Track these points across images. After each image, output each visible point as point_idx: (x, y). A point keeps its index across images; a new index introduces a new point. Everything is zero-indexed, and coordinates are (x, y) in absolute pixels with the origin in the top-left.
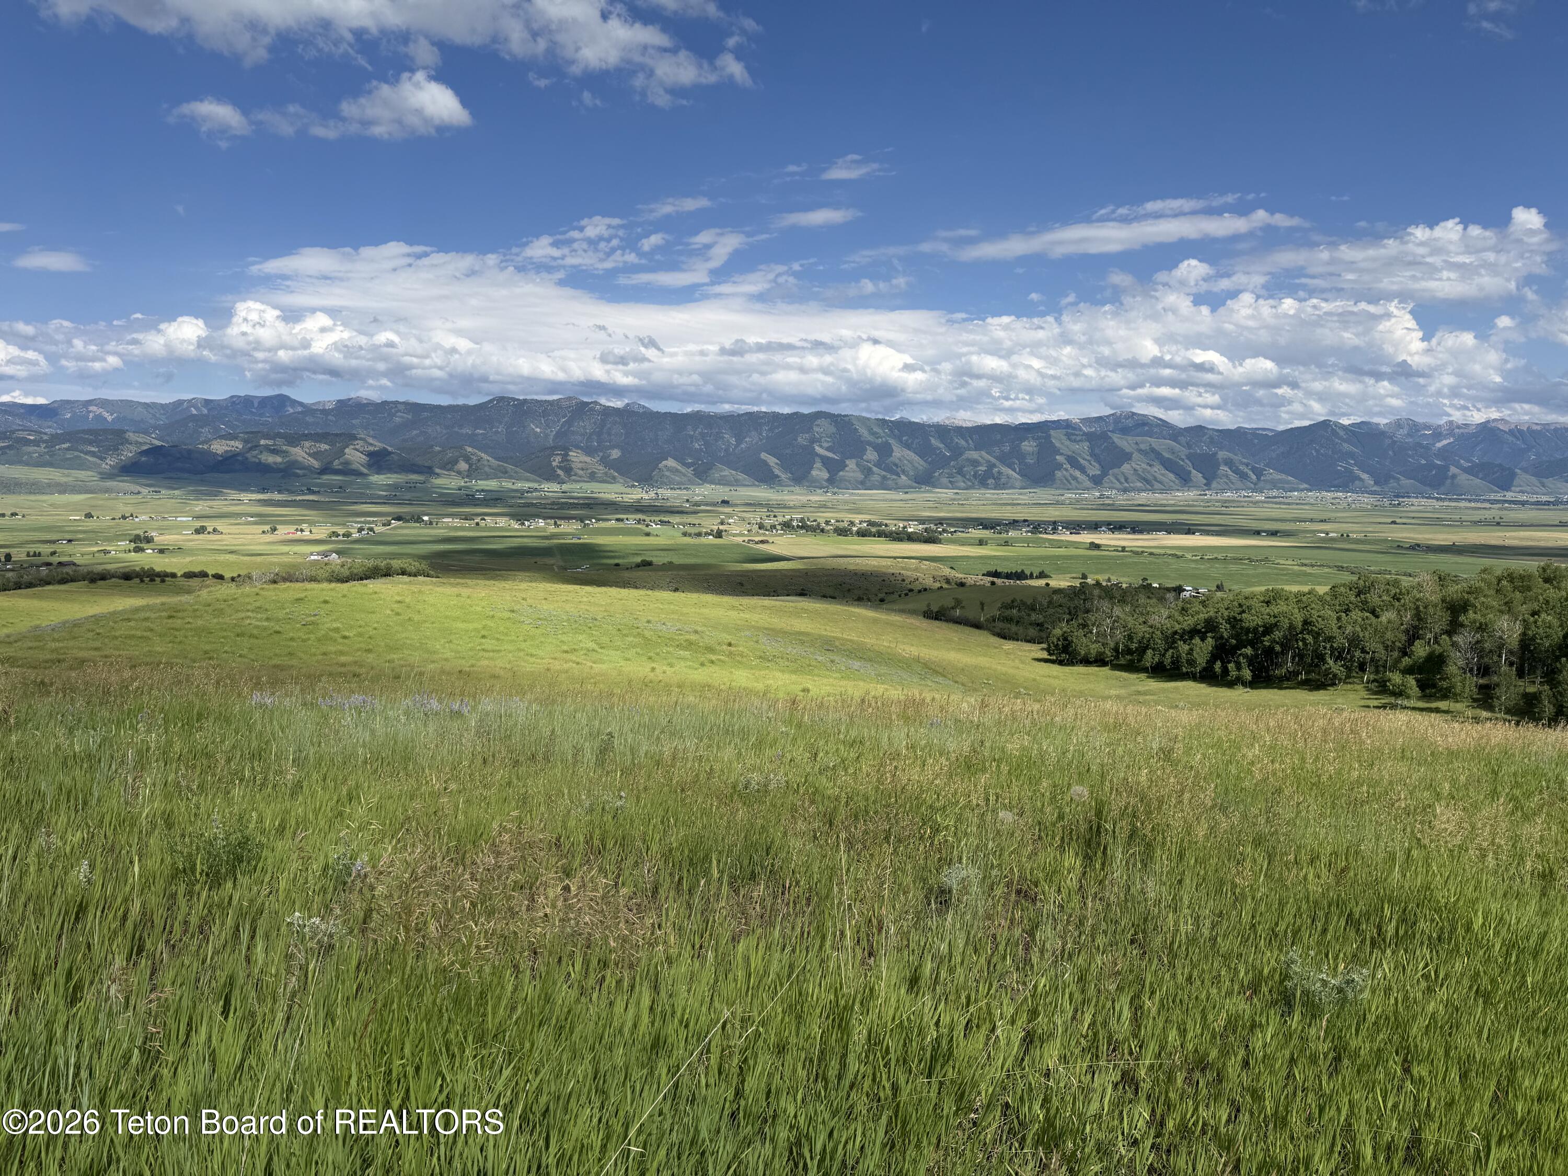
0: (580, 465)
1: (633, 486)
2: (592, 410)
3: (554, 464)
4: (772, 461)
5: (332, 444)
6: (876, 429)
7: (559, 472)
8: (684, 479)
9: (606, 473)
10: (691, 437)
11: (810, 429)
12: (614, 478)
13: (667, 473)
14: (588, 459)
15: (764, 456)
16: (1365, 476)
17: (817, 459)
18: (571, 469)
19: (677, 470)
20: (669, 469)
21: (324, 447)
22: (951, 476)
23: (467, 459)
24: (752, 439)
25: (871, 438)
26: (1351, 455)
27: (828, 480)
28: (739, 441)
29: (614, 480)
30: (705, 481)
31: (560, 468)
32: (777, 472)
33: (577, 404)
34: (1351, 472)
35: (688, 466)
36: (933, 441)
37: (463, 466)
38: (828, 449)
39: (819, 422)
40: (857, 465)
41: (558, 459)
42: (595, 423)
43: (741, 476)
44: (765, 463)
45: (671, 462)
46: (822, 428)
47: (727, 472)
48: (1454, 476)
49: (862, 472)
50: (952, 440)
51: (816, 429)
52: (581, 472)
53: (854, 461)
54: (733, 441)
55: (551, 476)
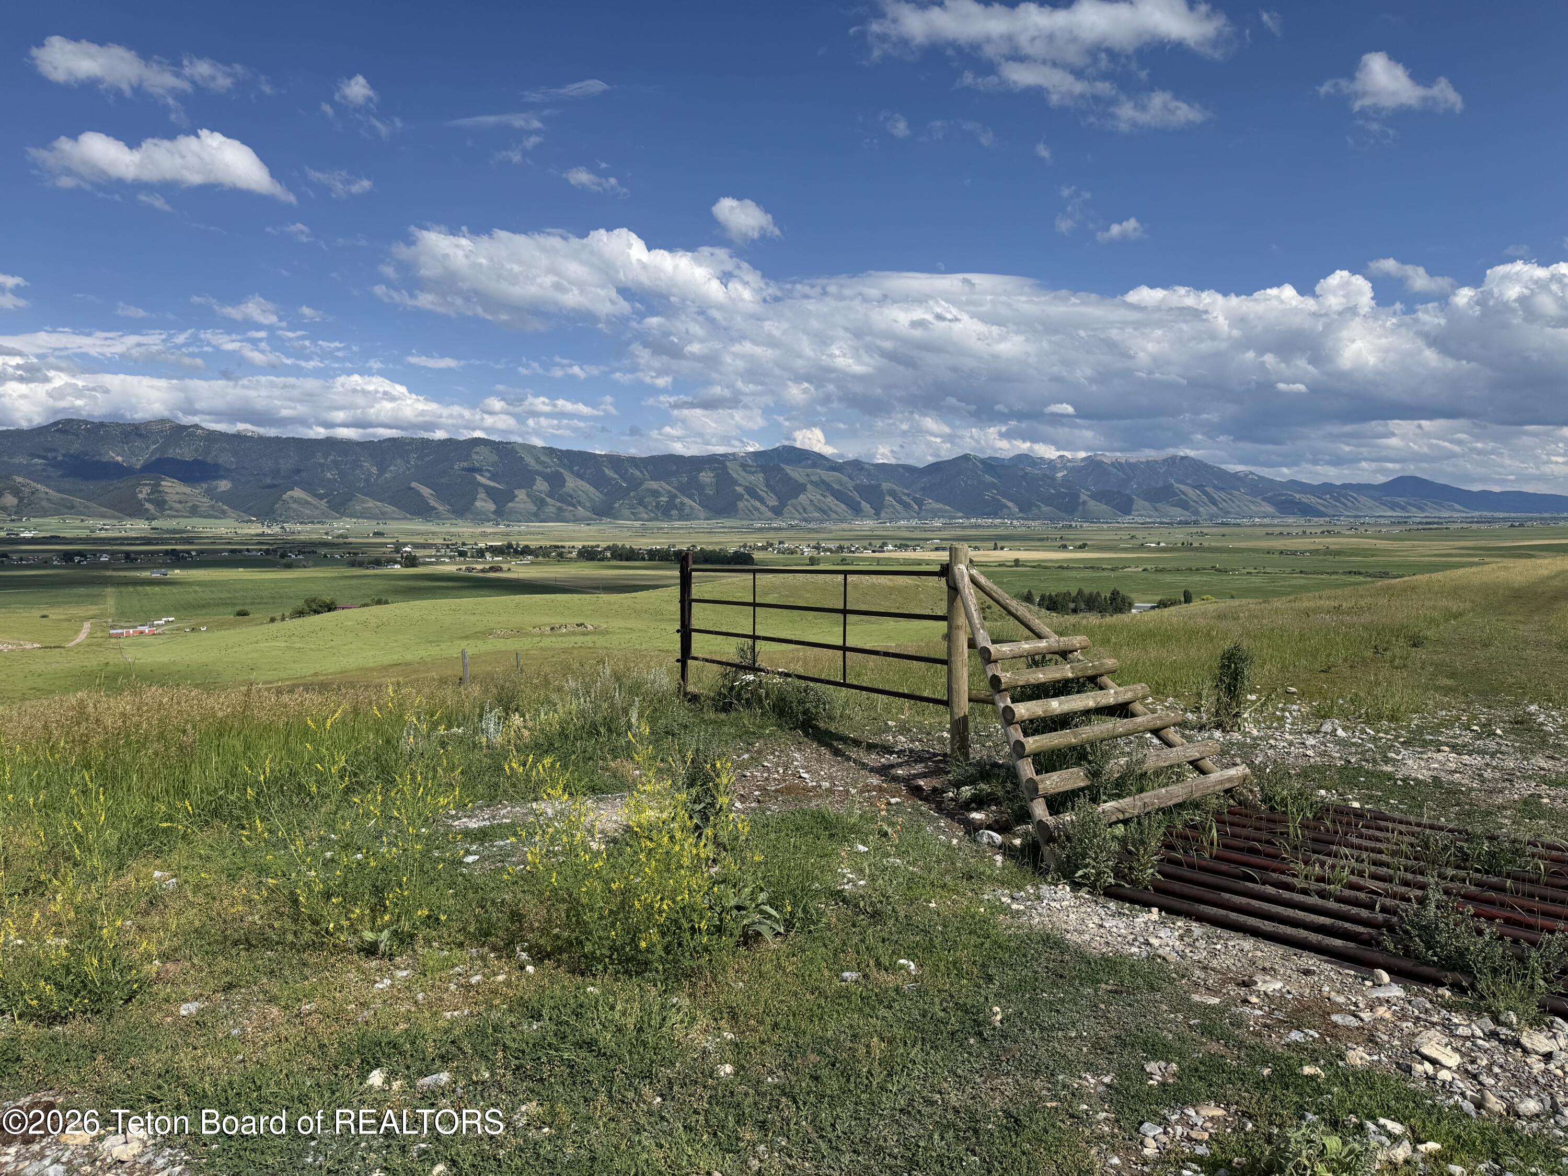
0: (176, 498)
1: (250, 521)
2: (191, 434)
3: (141, 496)
4: (426, 491)
6: (543, 458)
7: (148, 505)
8: (316, 512)
9: (212, 507)
10: (322, 465)
11: (467, 457)
12: (224, 512)
13: (295, 506)
14: (187, 490)
15: (414, 485)
16: (1010, 504)
17: (480, 490)
18: (164, 502)
19: (307, 502)
20: (295, 500)
22: (632, 507)
24: (397, 467)
25: (538, 467)
26: (993, 486)
27: (495, 512)
28: (382, 470)
29: (223, 515)
30: (343, 514)
31: (149, 501)
32: (433, 503)
33: (172, 428)
34: (998, 500)
35: (321, 497)
36: (607, 471)
38: (489, 479)
39: (477, 449)
40: (528, 495)
41: (146, 490)
42: (196, 450)
43: (389, 508)
44: (418, 494)
45: (298, 493)
46: (481, 457)
47: (370, 504)
48: (1084, 503)
49: (535, 503)
50: (627, 471)
51: (475, 457)
52: (178, 506)
53: (524, 491)
54: (374, 470)
55: (137, 511)
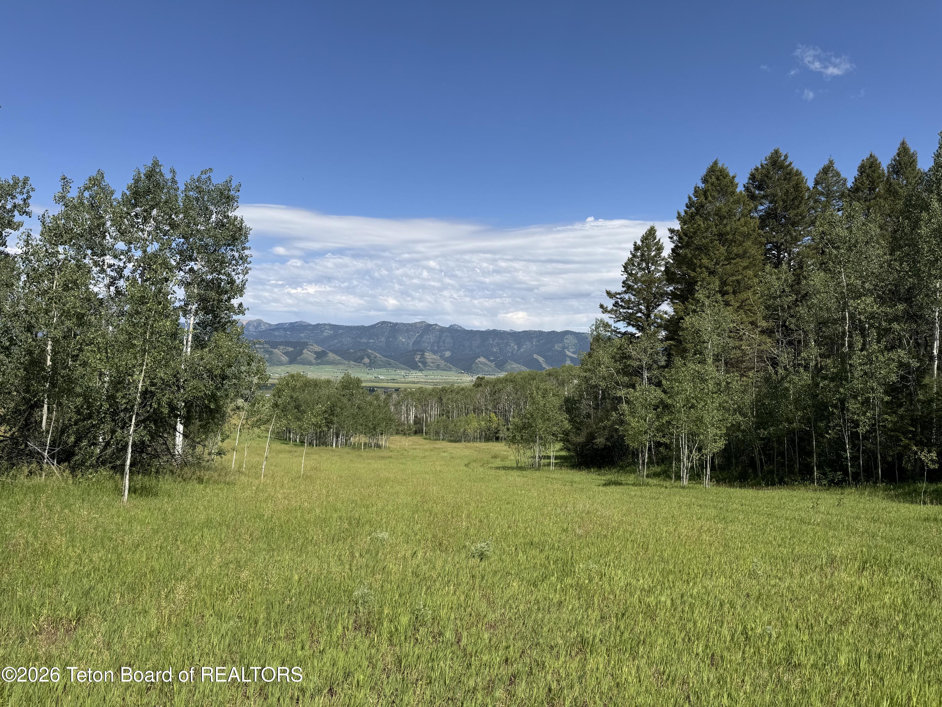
0: (431, 360)
1: (462, 373)
2: (434, 329)
3: (417, 360)
4: (541, 359)
5: (294, 347)
7: (419, 364)
8: (491, 369)
9: (446, 365)
10: (492, 345)
11: (561, 341)
12: (450, 368)
13: (481, 366)
14: (435, 357)
15: (535, 356)
17: (568, 359)
18: (426, 363)
19: (486, 364)
20: (481, 363)
21: (291, 349)
23: (369, 357)
24: (527, 346)
28: (519, 348)
29: (450, 369)
30: (502, 370)
31: (420, 362)
32: (544, 366)
33: (425, 326)
35: (492, 361)
37: (367, 360)
38: (573, 353)
39: (567, 337)
41: (419, 357)
42: (436, 336)
43: (523, 368)
44: (537, 360)
45: (482, 359)
46: (569, 340)
47: (514, 365)
51: (565, 341)
52: (431, 365)
54: (516, 347)
55: (413, 366)
